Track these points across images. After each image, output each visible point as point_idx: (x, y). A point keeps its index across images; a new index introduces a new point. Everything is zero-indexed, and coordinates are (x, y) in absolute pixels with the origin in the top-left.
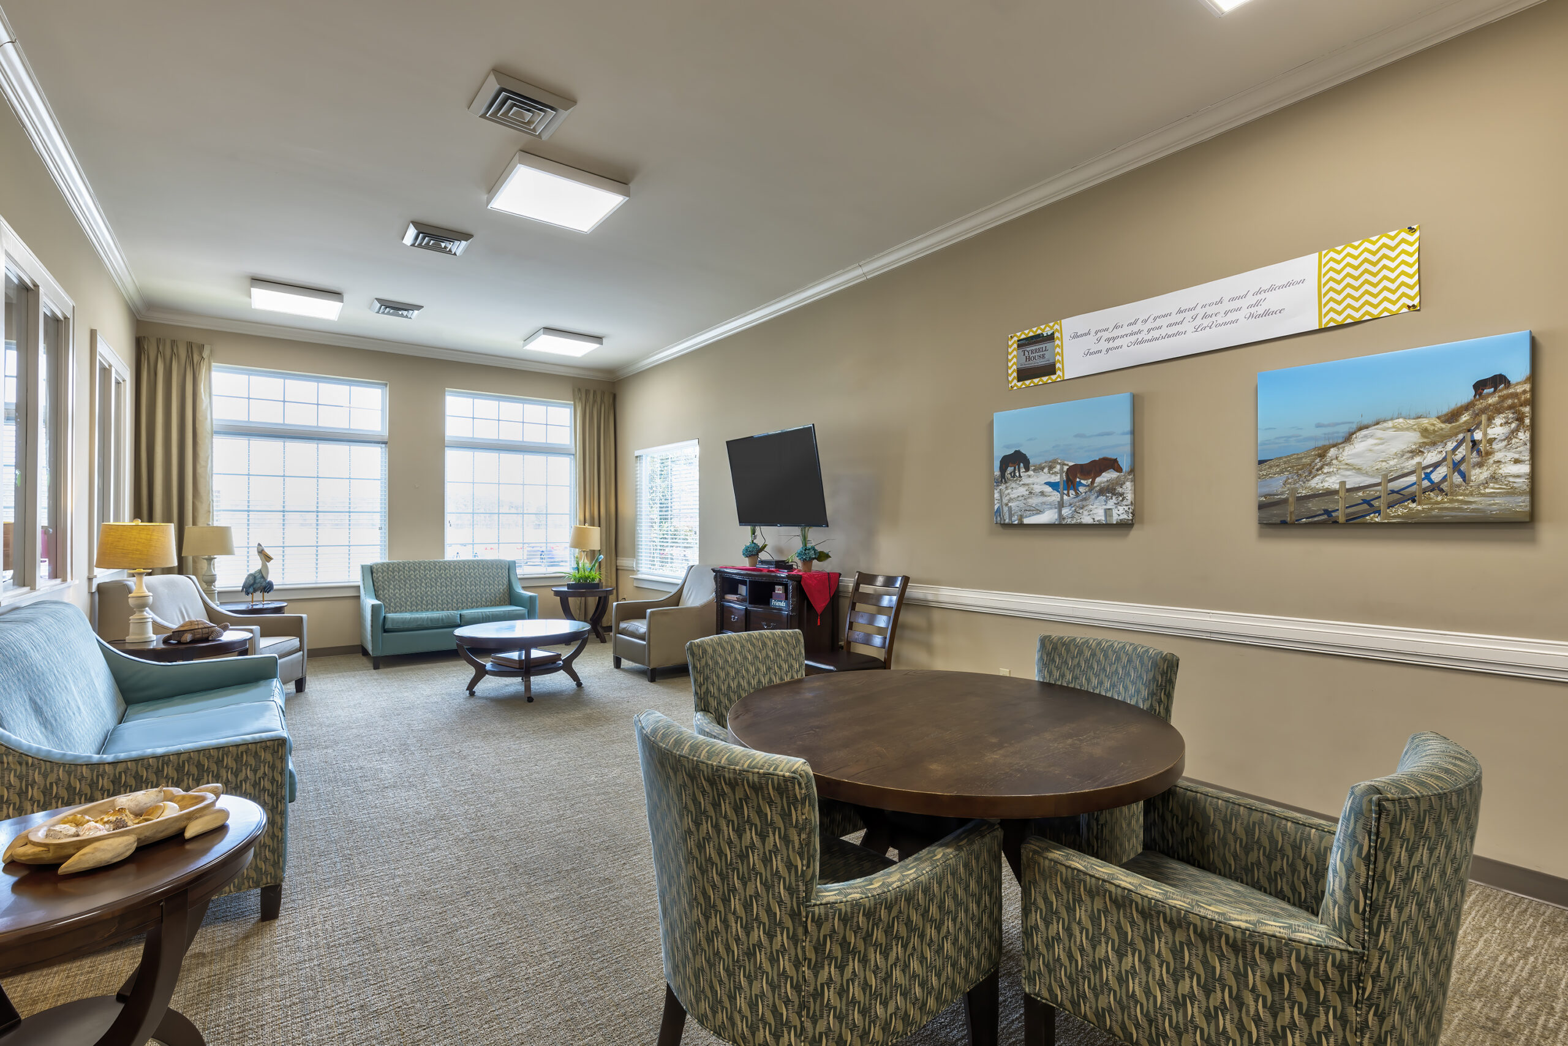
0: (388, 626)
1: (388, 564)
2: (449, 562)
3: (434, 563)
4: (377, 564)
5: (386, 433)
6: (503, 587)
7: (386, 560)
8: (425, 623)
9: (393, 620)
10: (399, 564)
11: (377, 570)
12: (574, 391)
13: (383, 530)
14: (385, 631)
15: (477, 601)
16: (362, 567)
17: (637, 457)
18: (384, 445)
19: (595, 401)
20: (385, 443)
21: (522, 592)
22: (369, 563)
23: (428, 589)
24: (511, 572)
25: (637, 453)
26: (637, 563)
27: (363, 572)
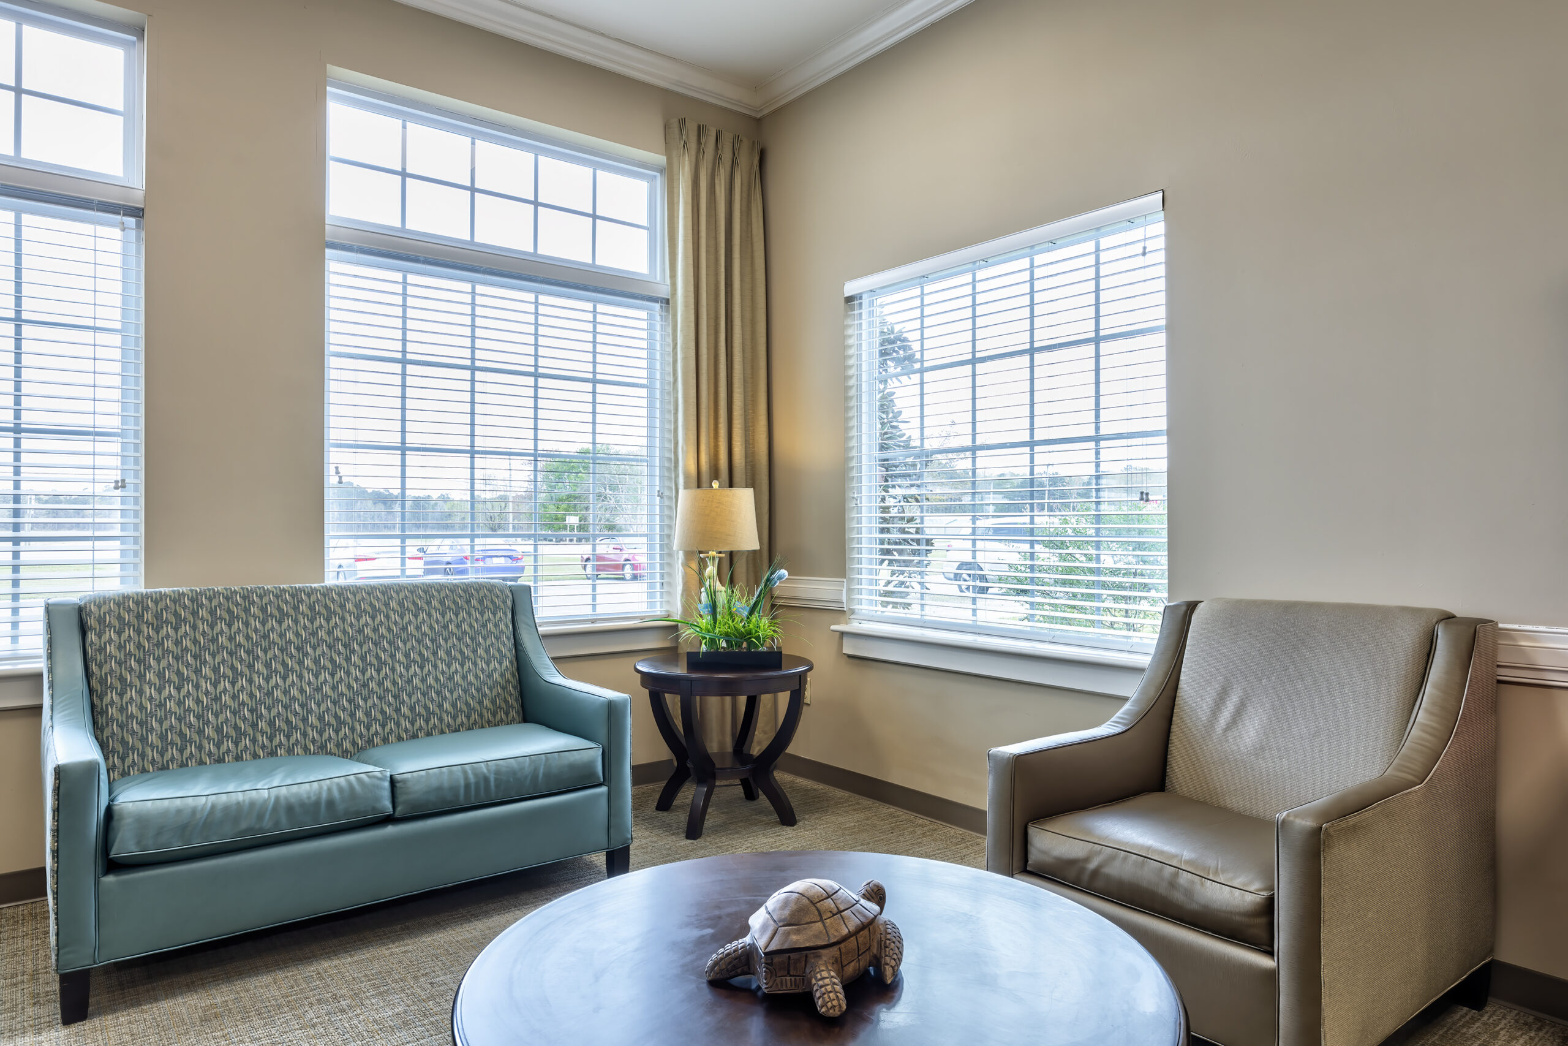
0: (125, 846)
1: (140, 601)
2: (342, 591)
3: (295, 594)
4: (101, 602)
5: (138, 182)
6: (501, 667)
7: (137, 586)
8: (267, 823)
9: (143, 821)
10: (177, 599)
11: (101, 620)
12: (666, 127)
13: (129, 492)
14: (113, 866)
15: (430, 713)
16: (49, 610)
17: (849, 300)
18: (131, 221)
19: (717, 159)
20: (137, 213)
21: (558, 679)
22: (74, 599)
23: (276, 679)
24: (520, 618)
25: (851, 288)
26: (850, 591)
27: (49, 627)
